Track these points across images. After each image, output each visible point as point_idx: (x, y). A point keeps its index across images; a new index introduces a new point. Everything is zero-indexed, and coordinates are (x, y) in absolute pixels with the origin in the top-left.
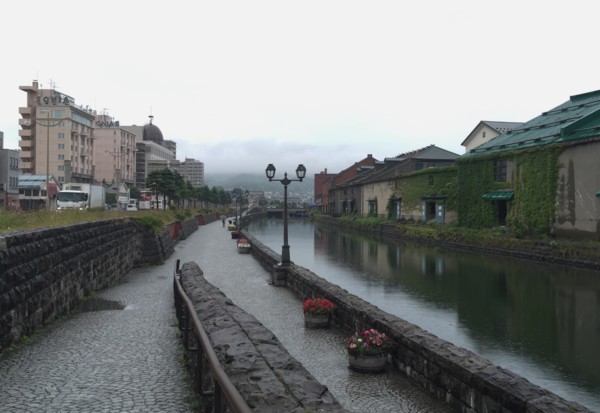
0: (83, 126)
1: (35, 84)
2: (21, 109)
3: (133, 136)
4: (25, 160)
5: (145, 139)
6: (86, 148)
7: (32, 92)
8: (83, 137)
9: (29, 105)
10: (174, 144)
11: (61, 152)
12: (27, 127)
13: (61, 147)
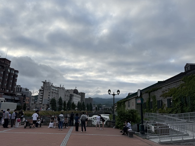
0: (55, 90)
1: (46, 81)
2: (41, 87)
3: (69, 93)
4: (41, 98)
5: (74, 93)
6: (55, 95)
7: (44, 83)
8: (55, 93)
9: (43, 86)
10: (85, 94)
11: (49, 97)
12: (42, 91)
13: (49, 95)
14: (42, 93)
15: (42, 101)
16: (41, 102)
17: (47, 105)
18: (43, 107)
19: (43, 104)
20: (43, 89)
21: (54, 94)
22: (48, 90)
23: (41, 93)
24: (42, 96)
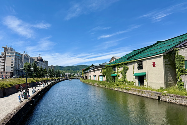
0: (19, 57)
2: (2, 52)
3: (34, 60)
4: (2, 66)
5: (38, 60)
6: (20, 62)
7: (6, 48)
9: (4, 52)
10: (48, 62)
11: (13, 64)
12: (4, 57)
13: (12, 62)
14: (4, 60)
15: (4, 68)
16: (3, 70)
17: (11, 72)
18: (6, 74)
19: (5, 71)
20: (4, 56)
21: (18, 61)
22: (10, 56)
23: (2, 60)
24: (4, 63)
